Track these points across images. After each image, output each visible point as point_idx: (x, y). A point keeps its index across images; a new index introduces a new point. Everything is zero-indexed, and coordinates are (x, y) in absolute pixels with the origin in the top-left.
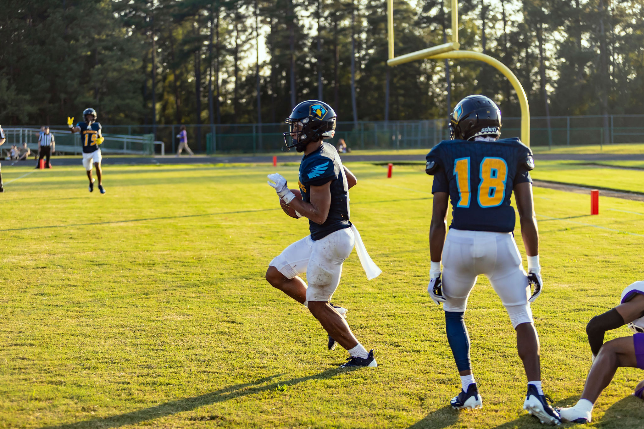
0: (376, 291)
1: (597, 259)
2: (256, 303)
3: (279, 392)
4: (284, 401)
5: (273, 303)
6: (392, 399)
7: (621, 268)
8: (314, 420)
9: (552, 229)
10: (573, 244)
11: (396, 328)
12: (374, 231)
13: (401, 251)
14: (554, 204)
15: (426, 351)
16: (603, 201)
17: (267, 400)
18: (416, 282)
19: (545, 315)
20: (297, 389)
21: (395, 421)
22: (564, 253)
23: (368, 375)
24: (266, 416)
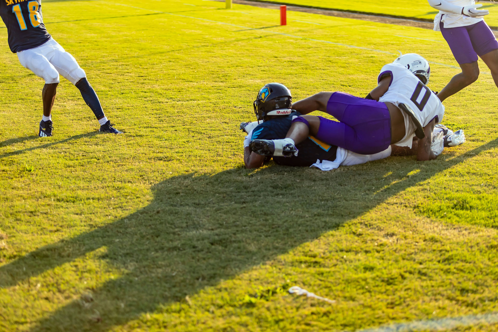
0: (107, 89)
1: (284, 59)
2: (7, 102)
3: (27, 172)
4: (31, 178)
5: (22, 101)
6: (120, 174)
7: (302, 67)
8: (56, 193)
9: (250, 37)
10: (266, 48)
11: (124, 118)
12: (106, 41)
13: (128, 57)
14: (252, 18)
15: (148, 135)
16: (290, 15)
17: (17, 179)
18: (140, 82)
19: (243, 104)
20: (42, 169)
21: (122, 191)
22: (258, 56)
23: (100, 155)
24: (16, 191)
